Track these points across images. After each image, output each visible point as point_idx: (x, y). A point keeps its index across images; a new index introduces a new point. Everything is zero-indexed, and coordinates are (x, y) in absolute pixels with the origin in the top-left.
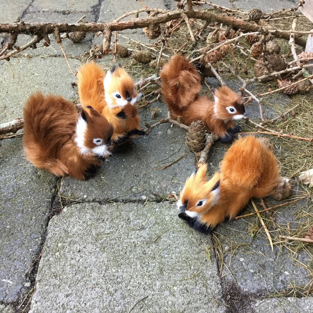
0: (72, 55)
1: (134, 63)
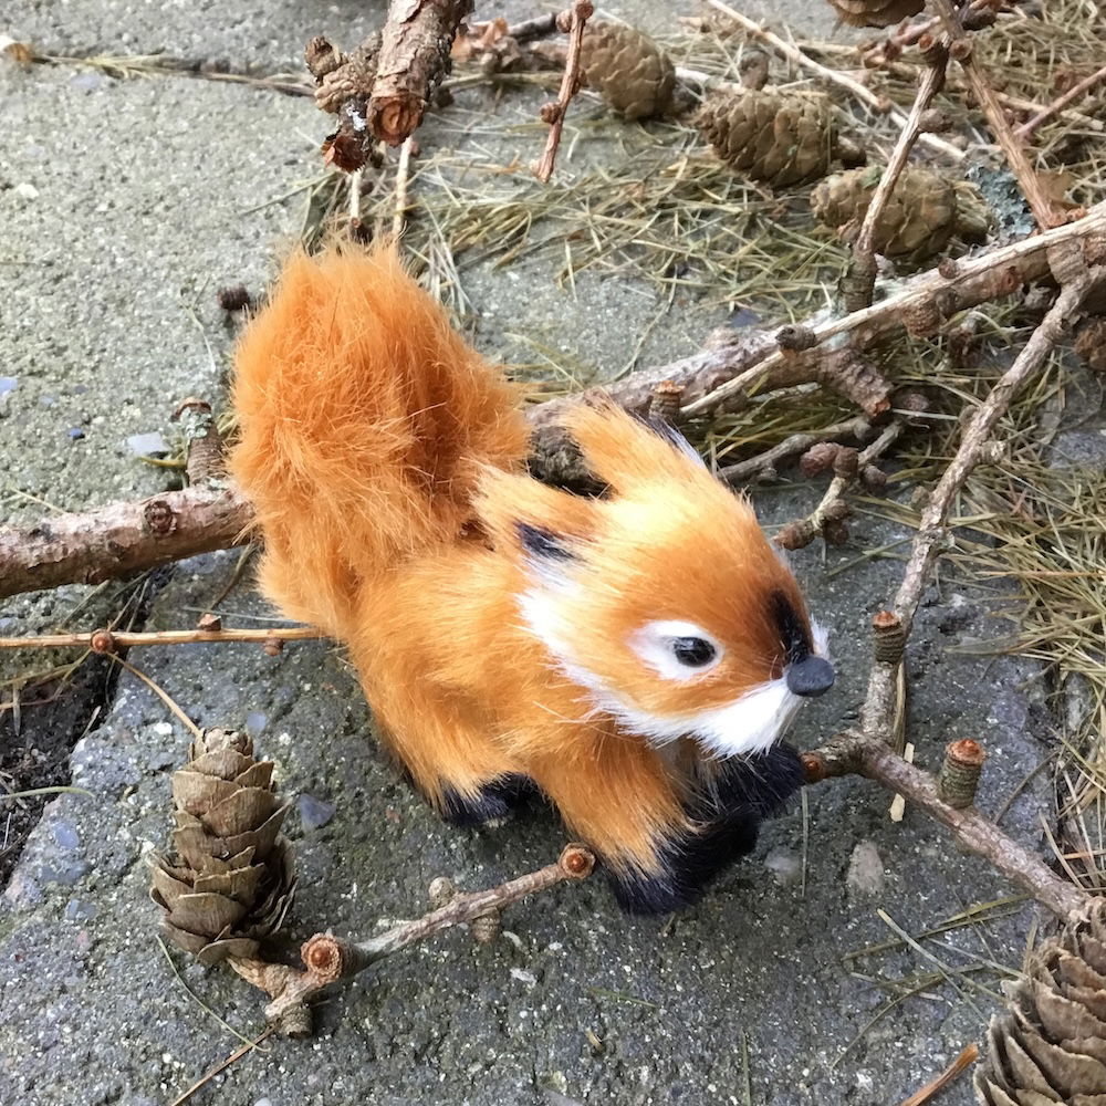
1: (697, 180)
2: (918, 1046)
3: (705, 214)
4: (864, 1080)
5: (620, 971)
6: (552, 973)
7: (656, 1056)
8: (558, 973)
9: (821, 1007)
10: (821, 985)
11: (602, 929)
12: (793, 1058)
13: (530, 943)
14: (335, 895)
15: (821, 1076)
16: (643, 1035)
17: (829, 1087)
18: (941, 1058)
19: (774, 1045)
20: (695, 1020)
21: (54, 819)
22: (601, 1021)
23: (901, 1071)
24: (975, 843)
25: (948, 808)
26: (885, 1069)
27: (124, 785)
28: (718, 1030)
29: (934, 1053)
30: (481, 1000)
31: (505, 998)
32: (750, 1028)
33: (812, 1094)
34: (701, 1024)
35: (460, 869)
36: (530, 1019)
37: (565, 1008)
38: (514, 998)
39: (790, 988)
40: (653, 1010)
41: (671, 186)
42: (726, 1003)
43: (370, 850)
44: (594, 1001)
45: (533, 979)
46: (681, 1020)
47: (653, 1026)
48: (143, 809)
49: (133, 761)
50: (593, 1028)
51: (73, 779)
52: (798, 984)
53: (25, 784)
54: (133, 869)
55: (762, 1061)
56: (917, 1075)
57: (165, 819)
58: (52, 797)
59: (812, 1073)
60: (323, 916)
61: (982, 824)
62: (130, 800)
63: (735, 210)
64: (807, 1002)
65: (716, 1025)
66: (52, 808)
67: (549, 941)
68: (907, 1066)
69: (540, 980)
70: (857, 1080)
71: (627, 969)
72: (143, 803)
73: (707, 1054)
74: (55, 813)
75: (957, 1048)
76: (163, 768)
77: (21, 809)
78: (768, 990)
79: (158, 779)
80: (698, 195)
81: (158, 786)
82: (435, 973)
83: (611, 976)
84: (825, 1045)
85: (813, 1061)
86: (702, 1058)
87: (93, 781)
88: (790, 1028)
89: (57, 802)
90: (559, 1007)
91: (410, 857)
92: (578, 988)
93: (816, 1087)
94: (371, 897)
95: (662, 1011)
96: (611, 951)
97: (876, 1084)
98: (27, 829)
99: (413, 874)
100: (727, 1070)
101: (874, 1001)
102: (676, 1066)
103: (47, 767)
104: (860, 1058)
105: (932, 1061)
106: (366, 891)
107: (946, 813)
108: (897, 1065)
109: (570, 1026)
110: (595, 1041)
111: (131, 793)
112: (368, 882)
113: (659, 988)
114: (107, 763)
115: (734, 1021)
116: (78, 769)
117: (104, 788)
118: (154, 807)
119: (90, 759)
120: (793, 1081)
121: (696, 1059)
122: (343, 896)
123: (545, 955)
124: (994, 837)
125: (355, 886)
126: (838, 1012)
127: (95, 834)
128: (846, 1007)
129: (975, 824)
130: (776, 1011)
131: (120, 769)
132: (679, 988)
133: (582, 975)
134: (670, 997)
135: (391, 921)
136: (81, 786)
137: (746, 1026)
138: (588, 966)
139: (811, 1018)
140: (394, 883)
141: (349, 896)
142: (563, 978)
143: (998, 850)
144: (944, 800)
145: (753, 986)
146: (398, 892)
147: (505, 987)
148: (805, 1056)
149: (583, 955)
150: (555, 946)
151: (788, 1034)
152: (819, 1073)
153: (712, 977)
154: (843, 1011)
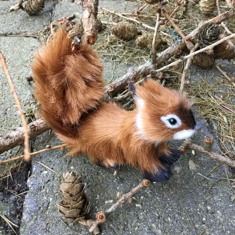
0: (27, 32)
1: (112, 41)
2: (215, 198)
3: (115, 47)
4: (209, 208)
5: (156, 199)
6: (144, 203)
7: (170, 215)
8: (145, 203)
9: (196, 195)
10: (194, 191)
11: (150, 191)
12: (195, 207)
13: (137, 198)
14: (94, 199)
15: (201, 210)
16: (166, 211)
17: (203, 211)
18: (220, 199)
19: (191, 206)
20: (174, 205)
21: (28, 199)
22: (157, 210)
23: (215, 204)
24: (214, 157)
25: (207, 152)
26: (212, 205)
27: (41, 187)
28: (179, 206)
29: (219, 199)
30: (132, 213)
31: (137, 211)
32: (185, 204)
33: (201, 214)
34: (176, 206)
35: (117, 186)
36: (143, 214)
37: (149, 210)
38: (138, 211)
39: (189, 193)
40: (166, 205)
41: (108, 43)
42: (178, 200)
43: (98, 187)
44: (154, 207)
45: (140, 206)
46: (172, 206)
47: (167, 209)
48: (47, 191)
49: (41, 181)
50: (156, 213)
51: (29, 188)
52: (190, 192)
53: (19, 192)
54: (49, 205)
55: (190, 210)
56: (218, 204)
57: (53, 192)
58: (26, 194)
59: (199, 209)
60: (94, 204)
61: (214, 153)
62: (44, 190)
63: (121, 46)
64: (193, 195)
65: (178, 205)
66: (27, 196)
67: (141, 197)
68: (215, 203)
69: (142, 205)
70: (208, 208)
71: (158, 198)
72: (47, 190)
73: (179, 211)
74: (28, 197)
75: (222, 196)
76: (48, 181)
77: (19, 198)
78: (185, 195)
79: (48, 184)
80: (113, 44)
81: (48, 185)
82: (121, 210)
83: (155, 201)
84: (200, 203)
85: (198, 207)
86: (178, 213)
87: (34, 188)
88: (192, 201)
89: (28, 195)
90: (148, 210)
91: (107, 186)
92: (150, 205)
93: (201, 212)
94: (102, 197)
95: (168, 205)
96: (153, 195)
97: (211, 208)
98: (22, 202)
99: (109, 190)
100: (184, 214)
101: (204, 191)
102: (174, 216)
103: (22, 187)
104: (206, 204)
105: (219, 200)
106: (100, 196)
107: (207, 153)
108: (213, 203)
109: (151, 213)
110: (157, 215)
111: (43, 188)
112: (100, 194)
113: (165, 200)
114: (36, 183)
115: (181, 203)
116: (30, 186)
117: (37, 189)
118: (49, 190)
119: (32, 183)
120: (197, 212)
121: (177, 213)
122: (96, 199)
123: (141, 200)
124: (217, 155)
125: (98, 196)
126: (199, 196)
127: (39, 200)
128: (200, 194)
129: (213, 154)
130: (188, 199)
131: (39, 184)
132: (169, 199)
133: (149, 202)
134: (168, 202)
135: (108, 201)
136: (32, 190)
137: (184, 203)
138: (150, 199)
139: (195, 198)
140: (106, 193)
141: (98, 198)
142: (146, 204)
143: (219, 158)
144: (206, 151)
145: (182, 195)
146: (107, 194)
147: (136, 209)
148: (197, 206)
149: (148, 198)
150: (142, 197)
151: (192, 203)
152: (201, 209)
153: (174, 195)
154: (200, 195)
